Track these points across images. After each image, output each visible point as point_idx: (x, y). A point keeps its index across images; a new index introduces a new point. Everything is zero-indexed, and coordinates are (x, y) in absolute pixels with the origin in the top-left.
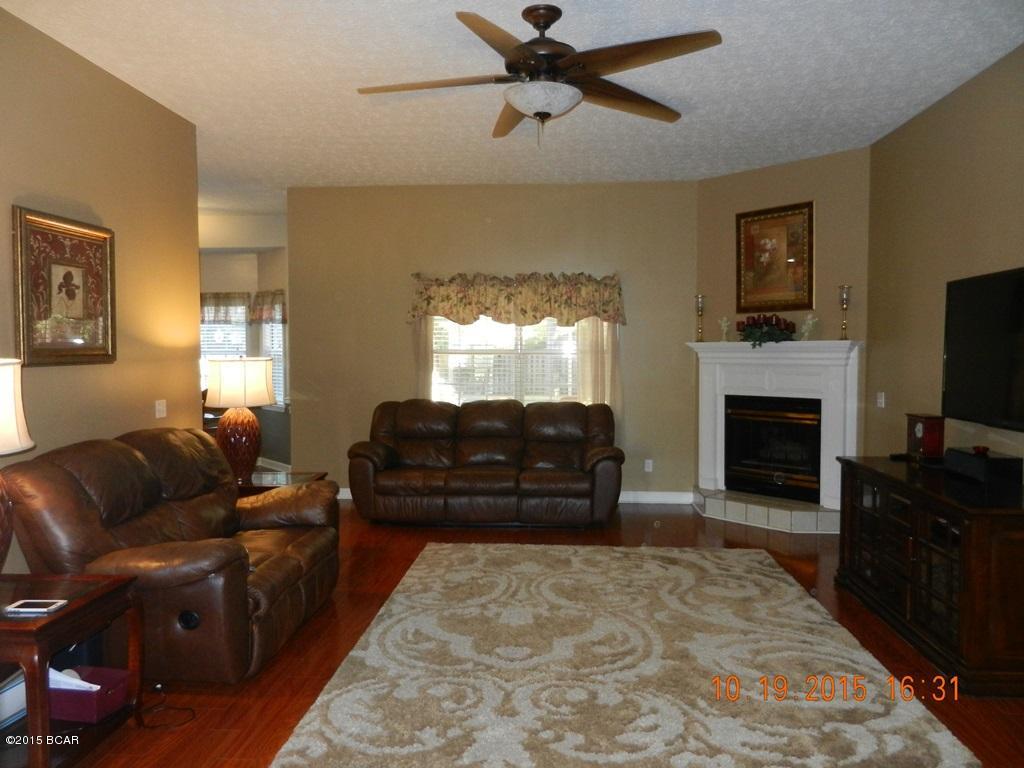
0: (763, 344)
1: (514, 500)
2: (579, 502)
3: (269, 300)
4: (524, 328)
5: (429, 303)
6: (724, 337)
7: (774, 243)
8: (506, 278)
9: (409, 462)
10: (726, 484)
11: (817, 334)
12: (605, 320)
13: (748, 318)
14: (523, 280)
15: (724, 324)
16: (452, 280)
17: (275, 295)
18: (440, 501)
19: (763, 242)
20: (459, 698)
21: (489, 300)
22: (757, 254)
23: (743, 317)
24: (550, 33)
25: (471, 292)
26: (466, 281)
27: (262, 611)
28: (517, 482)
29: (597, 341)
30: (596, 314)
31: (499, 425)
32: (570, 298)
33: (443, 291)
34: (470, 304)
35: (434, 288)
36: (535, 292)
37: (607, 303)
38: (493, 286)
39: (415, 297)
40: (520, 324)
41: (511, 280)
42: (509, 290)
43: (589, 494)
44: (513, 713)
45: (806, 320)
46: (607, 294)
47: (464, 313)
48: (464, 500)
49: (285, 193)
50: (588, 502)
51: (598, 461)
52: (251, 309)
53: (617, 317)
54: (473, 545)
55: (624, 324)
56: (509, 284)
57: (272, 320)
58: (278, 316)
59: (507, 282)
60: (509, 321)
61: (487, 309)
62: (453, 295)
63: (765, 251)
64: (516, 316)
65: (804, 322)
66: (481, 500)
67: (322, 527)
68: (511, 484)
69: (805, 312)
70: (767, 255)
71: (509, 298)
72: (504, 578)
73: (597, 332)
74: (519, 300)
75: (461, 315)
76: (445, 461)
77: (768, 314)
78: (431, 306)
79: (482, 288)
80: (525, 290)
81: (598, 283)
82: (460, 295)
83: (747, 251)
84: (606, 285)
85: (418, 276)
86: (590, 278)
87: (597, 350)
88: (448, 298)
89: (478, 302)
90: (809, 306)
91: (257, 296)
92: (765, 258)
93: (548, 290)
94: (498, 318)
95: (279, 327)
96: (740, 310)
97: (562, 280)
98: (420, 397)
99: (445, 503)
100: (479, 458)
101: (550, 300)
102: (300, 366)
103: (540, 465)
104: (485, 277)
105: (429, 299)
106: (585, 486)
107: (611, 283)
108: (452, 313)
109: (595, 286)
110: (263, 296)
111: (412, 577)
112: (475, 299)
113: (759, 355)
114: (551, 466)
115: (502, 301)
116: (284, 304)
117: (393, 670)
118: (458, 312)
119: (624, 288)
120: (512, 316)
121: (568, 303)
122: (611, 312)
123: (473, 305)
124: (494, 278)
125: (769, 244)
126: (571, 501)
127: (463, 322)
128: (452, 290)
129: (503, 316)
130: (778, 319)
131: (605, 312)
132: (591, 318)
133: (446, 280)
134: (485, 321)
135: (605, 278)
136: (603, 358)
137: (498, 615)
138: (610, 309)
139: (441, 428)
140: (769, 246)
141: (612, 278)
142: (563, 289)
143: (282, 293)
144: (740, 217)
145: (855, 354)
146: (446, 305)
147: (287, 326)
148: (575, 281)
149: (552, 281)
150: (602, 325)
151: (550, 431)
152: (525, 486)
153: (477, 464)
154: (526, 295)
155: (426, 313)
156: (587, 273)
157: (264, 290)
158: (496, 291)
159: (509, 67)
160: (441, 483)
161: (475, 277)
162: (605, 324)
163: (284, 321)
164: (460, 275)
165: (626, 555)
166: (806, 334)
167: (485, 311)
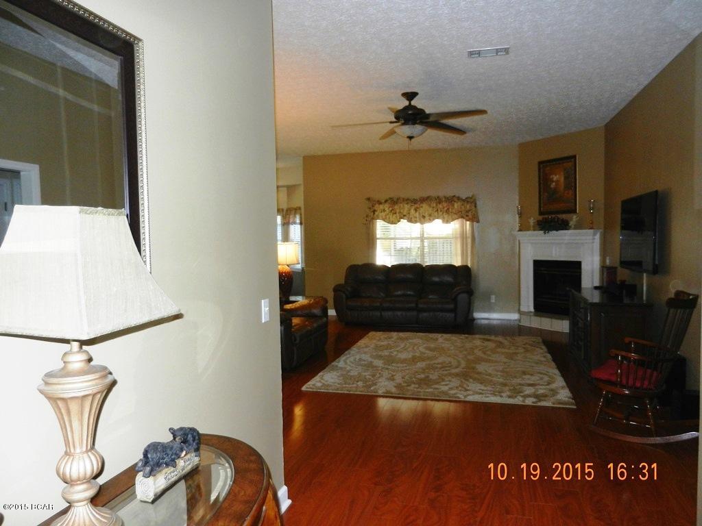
0: (550, 232)
1: (415, 313)
2: (448, 315)
3: (293, 212)
4: (424, 225)
5: (374, 213)
6: (532, 229)
7: (558, 178)
8: (414, 199)
9: (364, 295)
10: (534, 308)
11: (579, 226)
12: (467, 220)
13: (543, 218)
14: (423, 200)
15: (532, 221)
16: (386, 201)
17: (296, 210)
18: (378, 314)
19: (551, 177)
20: (373, 376)
21: (405, 211)
22: (549, 183)
23: (541, 218)
24: (413, 103)
25: (396, 207)
26: (393, 202)
27: (298, 341)
28: (417, 304)
29: (463, 231)
30: (462, 217)
31: (410, 276)
32: (448, 209)
33: (381, 207)
34: (396, 213)
35: (377, 205)
36: (430, 206)
37: (467, 212)
38: (407, 203)
39: (368, 210)
40: (422, 223)
41: (417, 200)
42: (416, 206)
43: (454, 310)
44: (393, 380)
45: (574, 219)
46: (468, 206)
47: (393, 218)
48: (390, 313)
49: (302, 158)
50: (453, 315)
51: (460, 293)
52: (284, 218)
53: (474, 218)
54: (392, 333)
55: (478, 222)
56: (416, 202)
57: (295, 223)
58: (298, 221)
59: (414, 201)
60: (416, 222)
61: (404, 216)
62: (386, 209)
63: (553, 182)
64: (420, 219)
65: (572, 219)
66: (399, 313)
67: (321, 317)
68: (413, 305)
69: (572, 214)
70: (554, 184)
71: (416, 210)
72: (404, 344)
73: (462, 226)
74: (422, 210)
75: (391, 219)
76: (382, 294)
77: (553, 216)
78: (375, 216)
79: (402, 205)
80: (425, 206)
81: (463, 200)
82: (390, 209)
83: (544, 181)
84: (468, 202)
85: (369, 199)
86: (459, 198)
87: (463, 236)
88: (384, 210)
89: (400, 212)
90: (574, 211)
91: (287, 210)
92: (553, 185)
93: (437, 205)
94: (410, 221)
95: (299, 226)
96: (541, 213)
97: (444, 199)
98: (370, 262)
99: (381, 315)
100: (399, 293)
101: (437, 210)
102: (310, 246)
103: (430, 297)
104: (403, 199)
105: (374, 211)
106: (452, 306)
107: (472, 201)
108: (386, 218)
109: (462, 202)
110: (291, 211)
111: (362, 343)
112: (398, 211)
113: (548, 238)
114: (435, 297)
115: (412, 211)
116: (301, 215)
117: (348, 368)
118: (389, 218)
119: (478, 203)
120: (418, 219)
121: (447, 211)
122: (470, 216)
123: (398, 215)
124: (408, 199)
125: (555, 178)
126: (444, 314)
127: (393, 223)
128: (386, 206)
129: (413, 220)
130: (558, 218)
131: (467, 216)
132: (460, 219)
133: (383, 201)
134: (404, 222)
135: (466, 198)
136: (466, 241)
137: (397, 355)
138: (470, 214)
139: (380, 278)
140: (555, 179)
141: (471, 198)
142: (445, 205)
143: (300, 208)
144: (540, 163)
145: (598, 237)
146: (383, 214)
147: (303, 226)
148: (451, 200)
149: (439, 200)
150: (466, 224)
151: (436, 279)
152: (421, 306)
153: (398, 296)
154: (425, 208)
155: (373, 219)
156: (457, 195)
157: (289, 207)
158: (409, 206)
159: (396, 118)
160: (378, 304)
161: (398, 199)
162: (468, 223)
163: (301, 224)
164: (390, 198)
165: (467, 338)
166: (573, 226)
167: (403, 217)
